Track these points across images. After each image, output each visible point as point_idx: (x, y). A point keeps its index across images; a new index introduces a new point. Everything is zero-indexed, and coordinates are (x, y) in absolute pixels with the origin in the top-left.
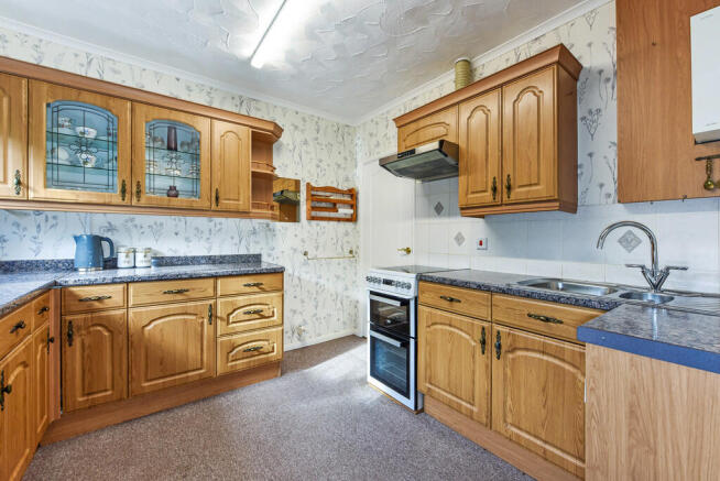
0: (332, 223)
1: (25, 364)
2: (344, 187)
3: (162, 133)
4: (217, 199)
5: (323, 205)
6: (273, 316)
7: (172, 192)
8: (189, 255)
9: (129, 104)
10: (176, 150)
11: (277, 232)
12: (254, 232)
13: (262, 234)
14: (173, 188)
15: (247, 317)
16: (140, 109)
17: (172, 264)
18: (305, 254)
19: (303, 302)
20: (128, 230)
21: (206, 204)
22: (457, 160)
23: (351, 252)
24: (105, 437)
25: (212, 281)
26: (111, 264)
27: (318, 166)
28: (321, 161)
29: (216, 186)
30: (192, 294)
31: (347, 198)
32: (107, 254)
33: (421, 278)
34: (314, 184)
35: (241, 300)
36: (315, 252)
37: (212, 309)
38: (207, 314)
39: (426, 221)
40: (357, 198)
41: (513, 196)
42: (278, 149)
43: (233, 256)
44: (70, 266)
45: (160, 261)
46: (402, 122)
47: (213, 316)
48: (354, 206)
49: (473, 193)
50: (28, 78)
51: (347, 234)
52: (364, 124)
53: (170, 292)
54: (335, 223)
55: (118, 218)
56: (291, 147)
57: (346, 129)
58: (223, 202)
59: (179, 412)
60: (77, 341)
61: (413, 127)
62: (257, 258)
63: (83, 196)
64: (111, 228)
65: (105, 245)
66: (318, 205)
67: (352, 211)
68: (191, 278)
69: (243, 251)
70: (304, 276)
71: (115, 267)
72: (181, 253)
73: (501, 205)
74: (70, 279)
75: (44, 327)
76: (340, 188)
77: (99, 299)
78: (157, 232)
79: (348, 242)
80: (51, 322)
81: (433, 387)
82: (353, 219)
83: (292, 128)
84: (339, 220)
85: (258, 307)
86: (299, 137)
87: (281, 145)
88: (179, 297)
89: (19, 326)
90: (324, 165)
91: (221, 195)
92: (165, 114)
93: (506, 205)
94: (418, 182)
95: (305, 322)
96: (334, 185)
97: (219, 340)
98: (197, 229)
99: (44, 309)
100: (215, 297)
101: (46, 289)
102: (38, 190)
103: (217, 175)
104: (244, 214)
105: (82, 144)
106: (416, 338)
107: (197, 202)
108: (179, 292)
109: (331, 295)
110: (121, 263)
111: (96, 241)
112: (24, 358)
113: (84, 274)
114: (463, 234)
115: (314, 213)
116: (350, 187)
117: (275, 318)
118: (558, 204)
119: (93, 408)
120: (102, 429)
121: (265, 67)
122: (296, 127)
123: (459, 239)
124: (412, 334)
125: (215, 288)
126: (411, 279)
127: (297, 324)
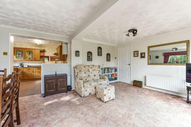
3: (28, 52)
7: (30, 58)
10: (30, 54)
13: (43, 63)
16: (26, 50)
21: (34, 60)
34: (51, 56)
45: (28, 66)
47: (33, 72)
53: (28, 69)
56: (47, 51)
64: (23, 63)
65: (22, 64)
78: (28, 62)
91: (36, 58)
97: (34, 75)
101: (16, 68)
102: (15, 59)
105: (19, 54)
110: (24, 66)
113: (20, 67)
115: (51, 60)
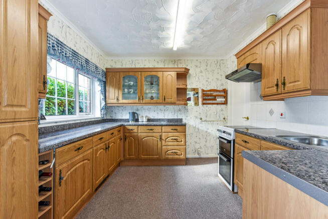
0: (214, 105)
1: (114, 143)
2: (221, 88)
3: (149, 79)
4: (165, 99)
5: (210, 98)
6: (182, 142)
7: (152, 98)
8: (159, 118)
9: (140, 73)
10: (153, 84)
11: (189, 110)
12: (180, 110)
13: (183, 111)
14: (152, 97)
15: (172, 141)
16: (143, 73)
17: (153, 121)
18: (201, 119)
19: (200, 139)
20: (142, 111)
21: (161, 101)
22: (261, 72)
23: (224, 119)
24: (132, 168)
25: (161, 127)
26: (137, 120)
27: (207, 81)
28: (208, 78)
29: (164, 94)
30: (155, 131)
31: (222, 94)
32: (136, 118)
33: (236, 131)
34: (205, 89)
35: (170, 134)
36: (205, 118)
37: (161, 136)
38: (159, 138)
39: (256, 103)
40: (227, 93)
41: (286, 89)
42: (189, 77)
43: (172, 119)
44: (128, 121)
45: (149, 120)
46: (239, 56)
47: (161, 139)
48: (226, 97)
49: (268, 88)
50: (119, 72)
51: (222, 110)
52: (230, 57)
53: (148, 130)
54: (216, 105)
55: (139, 107)
56: (194, 75)
57: (222, 61)
58: (166, 100)
59: (150, 167)
60: (127, 140)
61: (243, 57)
62: (181, 120)
63: (130, 101)
65: (136, 115)
66: (207, 98)
67: (224, 100)
68: (154, 125)
69: (176, 117)
70: (200, 128)
71: (138, 121)
72: (156, 118)
73: (281, 94)
74: (126, 124)
75: (120, 135)
76: (218, 89)
77: (131, 130)
78: (149, 110)
79: (223, 114)
80: (122, 135)
81: (239, 182)
82: (225, 103)
83: (195, 67)
84: (218, 104)
85: (176, 138)
86: (198, 70)
87: (190, 75)
88: (151, 131)
89: (112, 133)
90: (209, 80)
91: (166, 98)
92: (149, 73)
93: (284, 93)
94: (252, 83)
95: (201, 148)
96: (216, 88)
97: (163, 147)
98: (160, 109)
99: (119, 131)
100: (162, 132)
101: (121, 126)
102: (121, 101)
103: (165, 91)
104: (174, 104)
105: (130, 87)
106: (233, 159)
107: (159, 101)
108: (151, 130)
109: (214, 138)
110: (140, 121)
111: (134, 114)
112: (114, 141)
113: (130, 123)
114: (273, 109)
115: (205, 102)
116: (224, 88)
117: (183, 142)
118: (310, 92)
119: (130, 159)
120: (132, 166)
121: (178, 49)
122: (197, 66)
123: (271, 112)
124: (232, 157)
125: (162, 130)
126: (231, 131)
127: (197, 148)
